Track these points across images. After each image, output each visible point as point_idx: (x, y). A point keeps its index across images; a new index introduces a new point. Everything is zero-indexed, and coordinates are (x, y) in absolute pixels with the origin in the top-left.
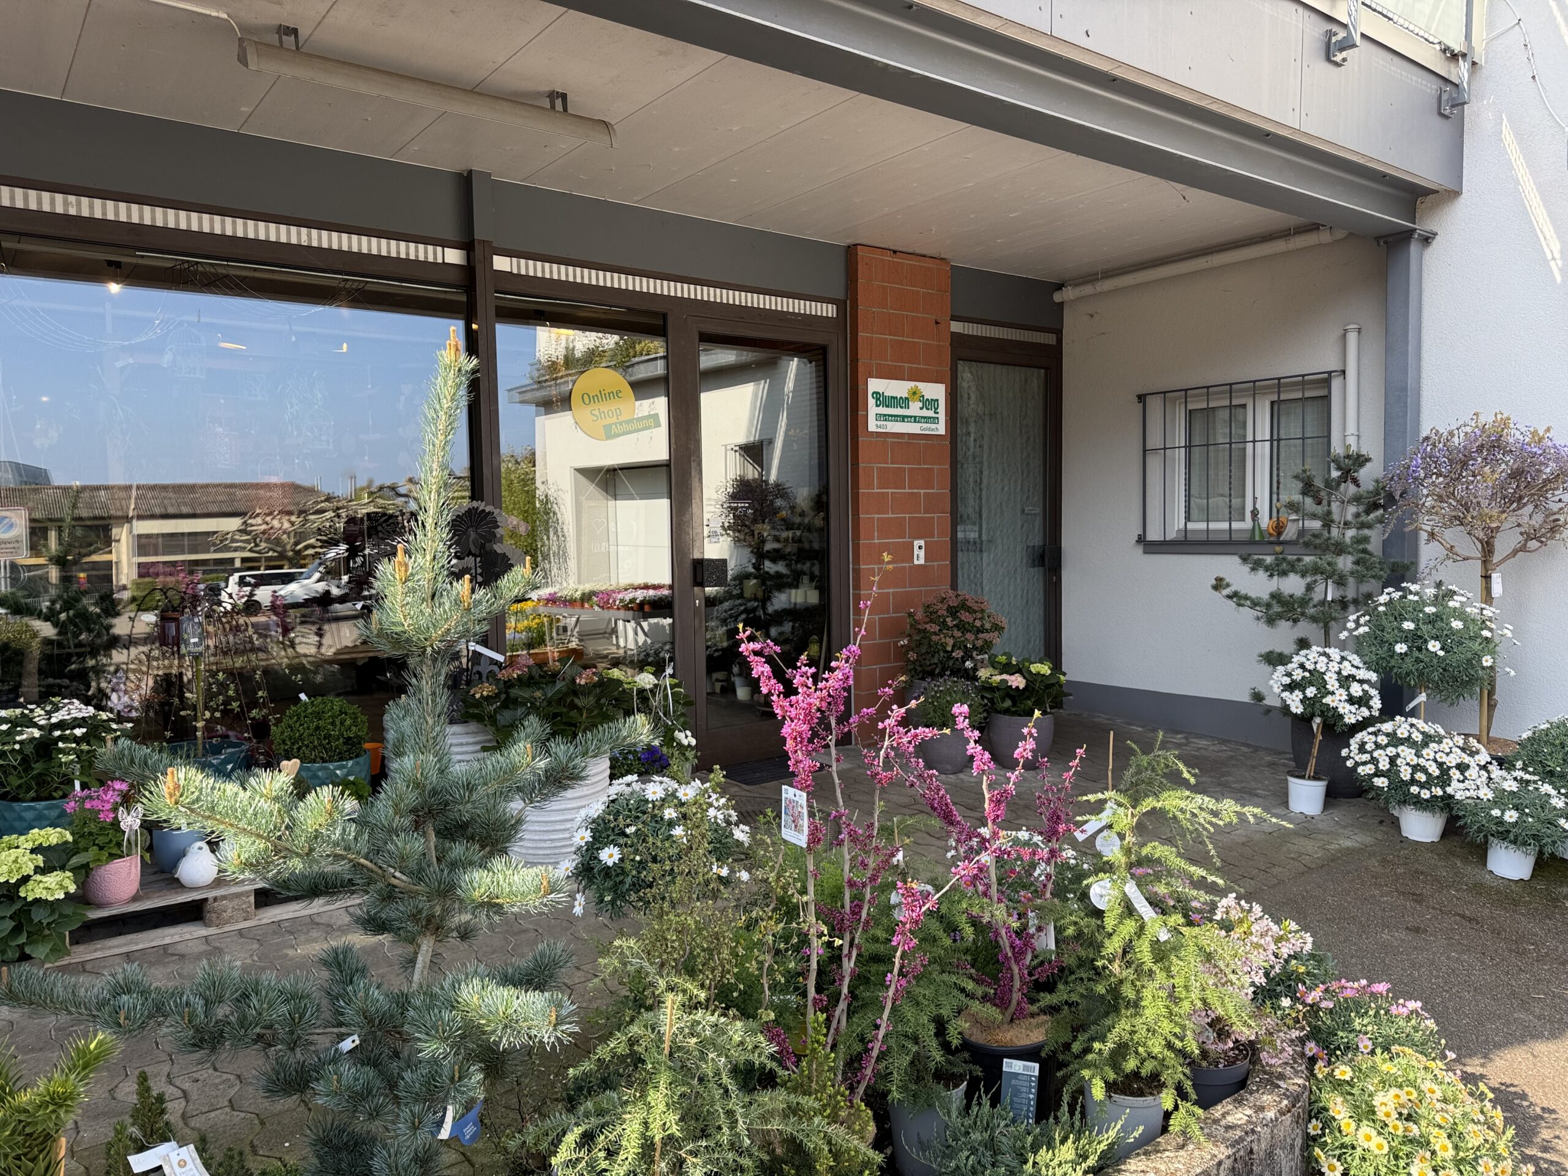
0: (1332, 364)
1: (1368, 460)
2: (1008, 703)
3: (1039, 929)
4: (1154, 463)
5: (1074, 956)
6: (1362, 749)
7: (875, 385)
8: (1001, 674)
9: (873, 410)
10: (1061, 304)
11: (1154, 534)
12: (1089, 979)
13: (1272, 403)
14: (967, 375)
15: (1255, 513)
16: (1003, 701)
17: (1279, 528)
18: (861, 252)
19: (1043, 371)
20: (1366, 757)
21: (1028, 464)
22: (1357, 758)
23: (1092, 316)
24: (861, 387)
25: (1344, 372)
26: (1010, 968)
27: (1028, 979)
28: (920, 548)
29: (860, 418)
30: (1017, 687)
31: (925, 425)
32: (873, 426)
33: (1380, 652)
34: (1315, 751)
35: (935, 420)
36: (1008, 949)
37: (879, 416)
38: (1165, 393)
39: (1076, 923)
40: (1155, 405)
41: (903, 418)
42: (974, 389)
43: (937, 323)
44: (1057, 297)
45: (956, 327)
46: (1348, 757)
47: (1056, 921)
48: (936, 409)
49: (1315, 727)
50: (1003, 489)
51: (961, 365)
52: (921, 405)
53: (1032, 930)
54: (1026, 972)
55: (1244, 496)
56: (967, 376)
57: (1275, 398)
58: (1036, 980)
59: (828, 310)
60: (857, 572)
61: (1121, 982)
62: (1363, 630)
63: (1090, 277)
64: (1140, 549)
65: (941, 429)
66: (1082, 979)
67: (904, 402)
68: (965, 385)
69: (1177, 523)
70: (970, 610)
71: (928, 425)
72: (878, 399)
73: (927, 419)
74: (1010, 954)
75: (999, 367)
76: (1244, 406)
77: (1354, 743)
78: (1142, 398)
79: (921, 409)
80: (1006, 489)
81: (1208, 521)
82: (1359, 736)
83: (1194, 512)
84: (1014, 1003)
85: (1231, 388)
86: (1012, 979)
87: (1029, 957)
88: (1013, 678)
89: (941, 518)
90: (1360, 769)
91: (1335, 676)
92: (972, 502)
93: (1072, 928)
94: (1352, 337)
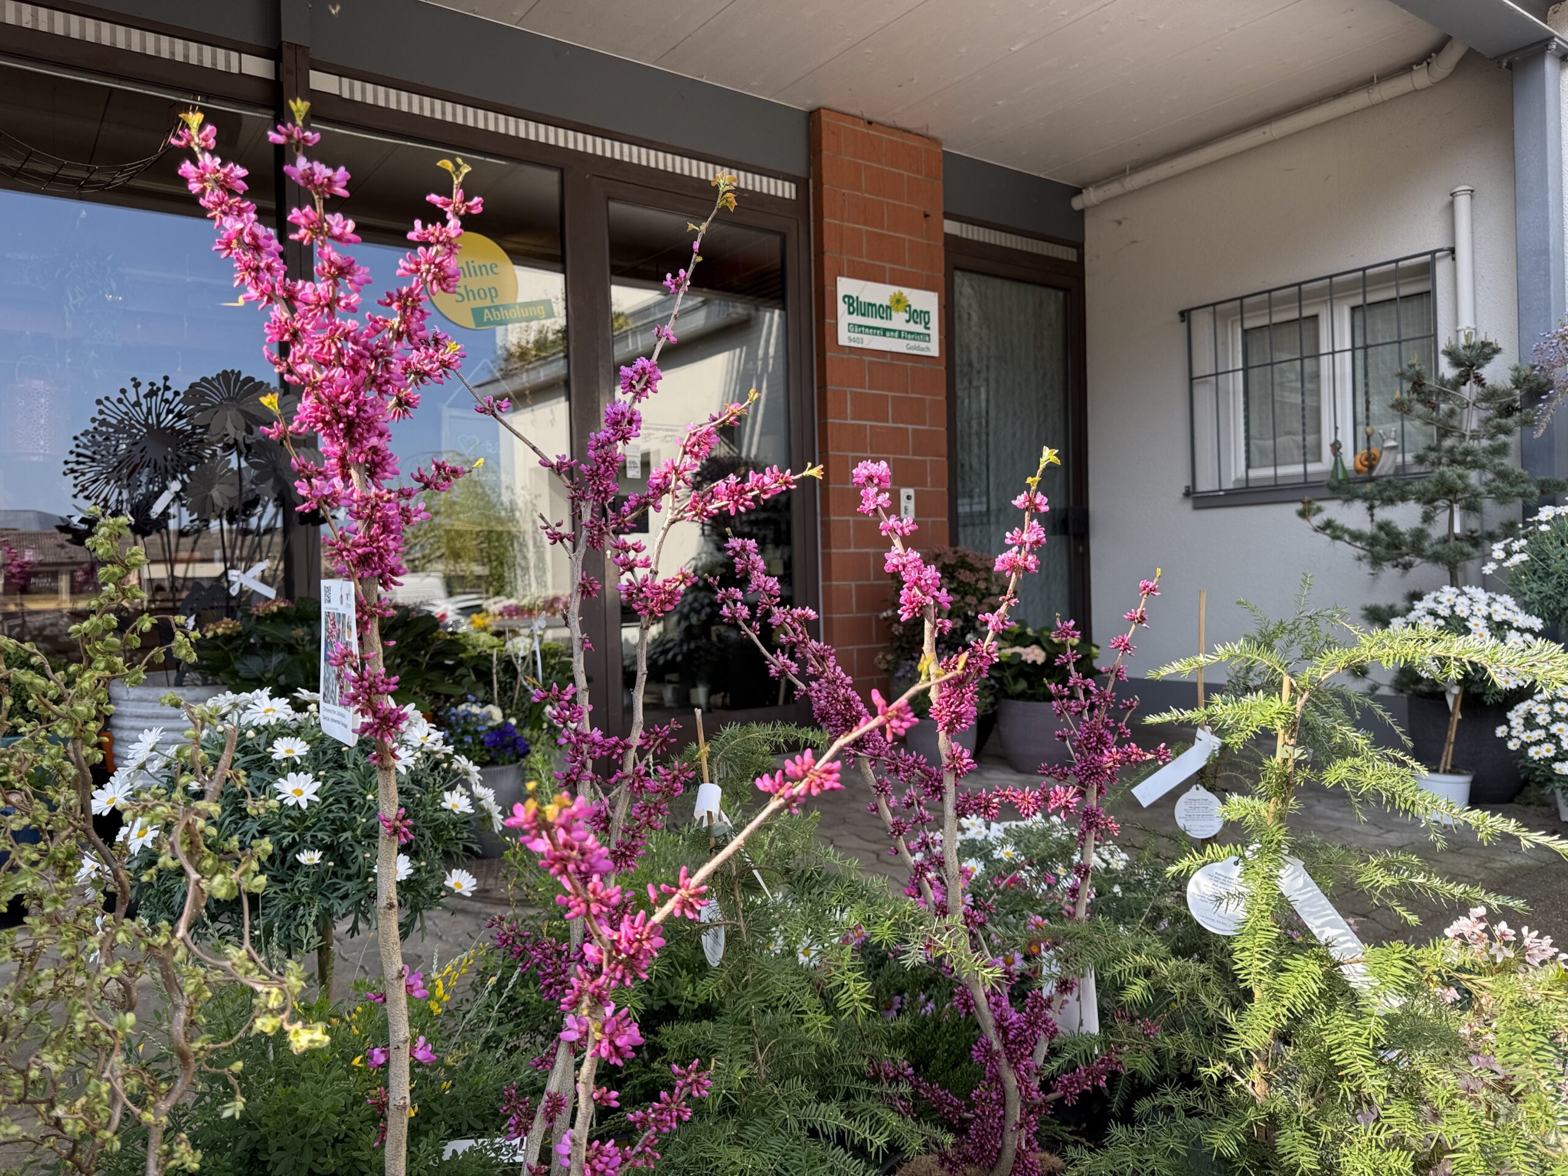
0: (1435, 240)
1: (1497, 351)
2: (1022, 685)
3: (1064, 986)
4: (1204, 396)
5: (1147, 1049)
6: (1530, 722)
7: (846, 286)
8: (1012, 647)
9: (844, 318)
10: (1082, 212)
11: (1206, 484)
12: (1190, 1112)
13: (1353, 309)
14: (966, 287)
15: (1336, 447)
16: (1016, 682)
17: (1371, 461)
18: (825, 118)
19: (1061, 294)
20: (1538, 734)
21: (1045, 406)
22: (1524, 737)
23: (1120, 223)
24: (828, 288)
25: (1453, 251)
26: (997, 1079)
27: (1038, 1098)
28: (909, 498)
29: (827, 327)
30: (1034, 662)
31: (912, 343)
32: (844, 338)
33: (1545, 588)
34: (1452, 735)
35: (926, 337)
36: (992, 1034)
37: (852, 327)
38: (1214, 305)
39: (1148, 973)
40: (1202, 322)
41: (885, 332)
42: (975, 307)
43: (926, 216)
44: (1077, 203)
45: (951, 227)
46: (1509, 737)
47: (1100, 968)
48: (927, 323)
49: (1450, 701)
50: (1014, 435)
51: (959, 277)
52: (907, 316)
53: (1049, 989)
54: (1035, 1083)
55: (1318, 431)
56: (967, 290)
57: (1359, 301)
58: (1061, 1100)
59: (786, 190)
60: (826, 524)
61: (1273, 1121)
62: (1517, 559)
63: (1118, 174)
64: (1188, 504)
65: (933, 348)
66: (1170, 1109)
67: (884, 311)
68: (964, 302)
69: (1236, 472)
70: (972, 569)
71: (917, 343)
72: (850, 305)
73: (915, 335)
74: (996, 1046)
75: (1007, 283)
76: (1315, 318)
77: (1515, 717)
78: (1185, 315)
79: (908, 321)
80: (1018, 435)
81: (1275, 466)
82: (1522, 708)
83: (1255, 457)
84: (1009, 1155)
85: (1299, 292)
86: (1002, 1103)
87: (1042, 1049)
88: (1028, 650)
89: (935, 462)
90: (1532, 752)
91: (1484, 623)
92: (975, 449)
93: (1142, 982)
94: (1463, 204)
